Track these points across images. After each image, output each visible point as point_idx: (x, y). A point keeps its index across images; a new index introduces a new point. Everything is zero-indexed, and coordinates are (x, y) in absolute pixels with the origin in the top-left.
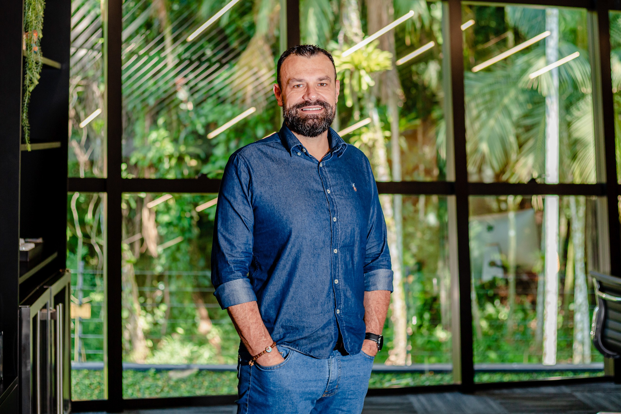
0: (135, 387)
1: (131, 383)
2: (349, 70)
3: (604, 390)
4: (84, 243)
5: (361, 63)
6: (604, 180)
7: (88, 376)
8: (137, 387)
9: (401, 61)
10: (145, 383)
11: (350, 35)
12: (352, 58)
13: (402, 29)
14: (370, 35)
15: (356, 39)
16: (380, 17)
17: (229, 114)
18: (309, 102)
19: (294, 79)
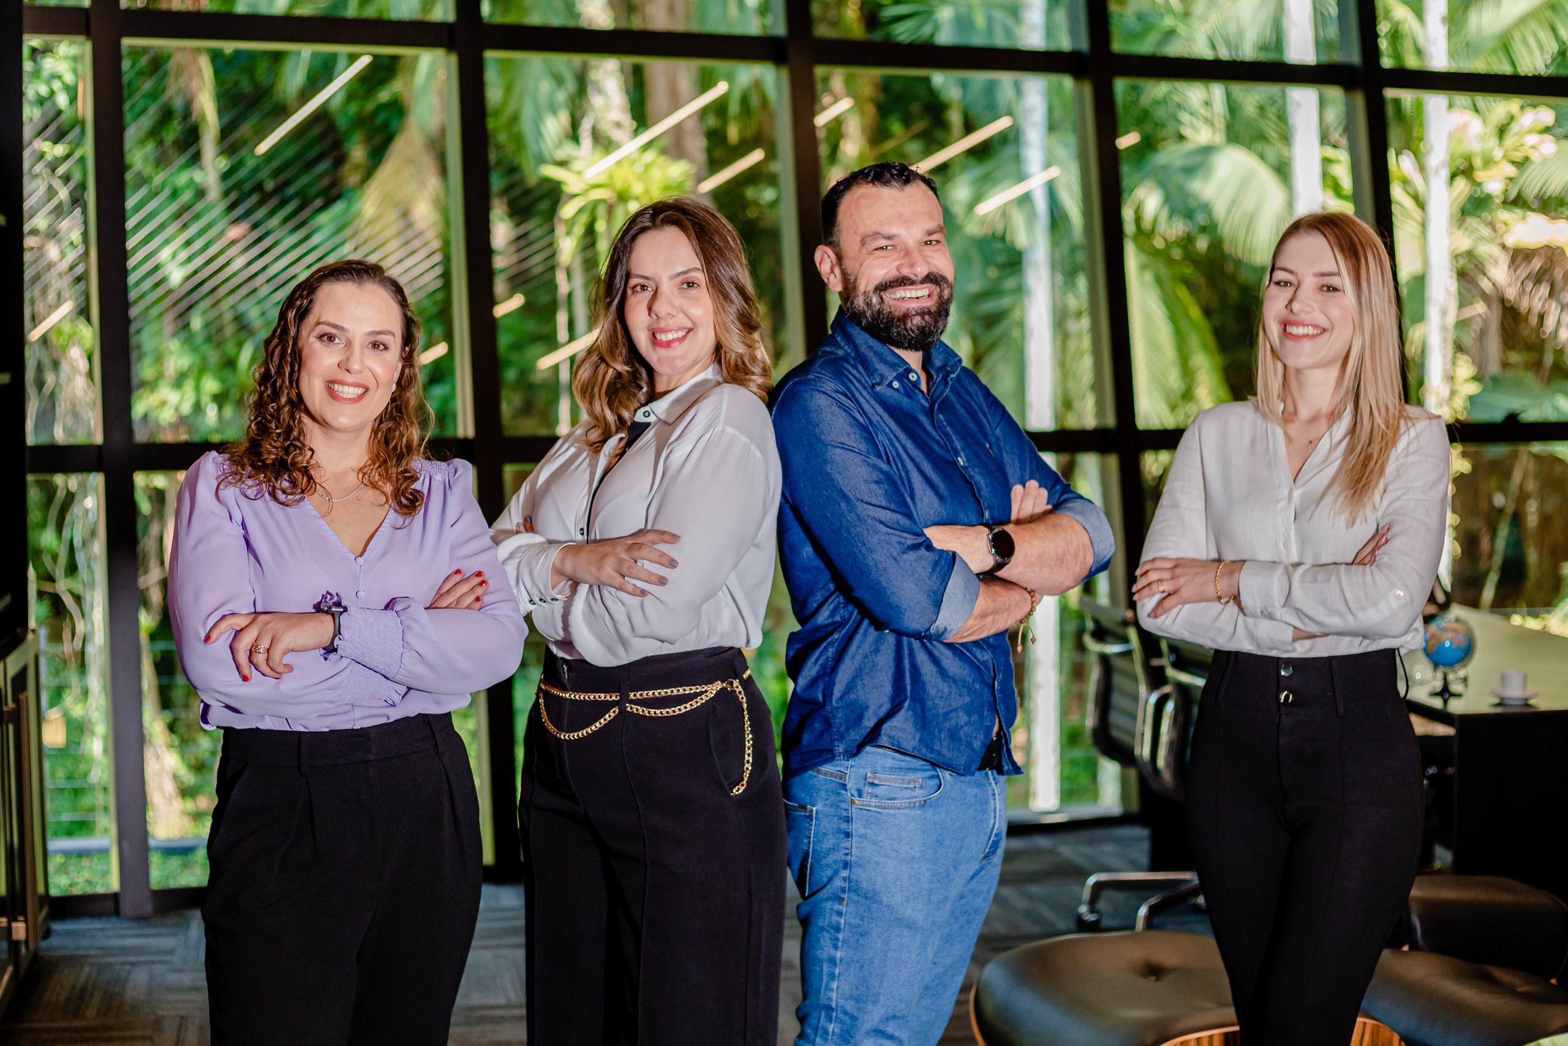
2: (603, 201)
3: (1118, 841)
4: (41, 594)
5: (629, 187)
6: (1110, 421)
7: (65, 869)
9: (709, 184)
11: (606, 128)
12: (611, 177)
13: (720, 108)
14: (649, 126)
15: (617, 135)
18: (910, 279)
19: (876, 235)
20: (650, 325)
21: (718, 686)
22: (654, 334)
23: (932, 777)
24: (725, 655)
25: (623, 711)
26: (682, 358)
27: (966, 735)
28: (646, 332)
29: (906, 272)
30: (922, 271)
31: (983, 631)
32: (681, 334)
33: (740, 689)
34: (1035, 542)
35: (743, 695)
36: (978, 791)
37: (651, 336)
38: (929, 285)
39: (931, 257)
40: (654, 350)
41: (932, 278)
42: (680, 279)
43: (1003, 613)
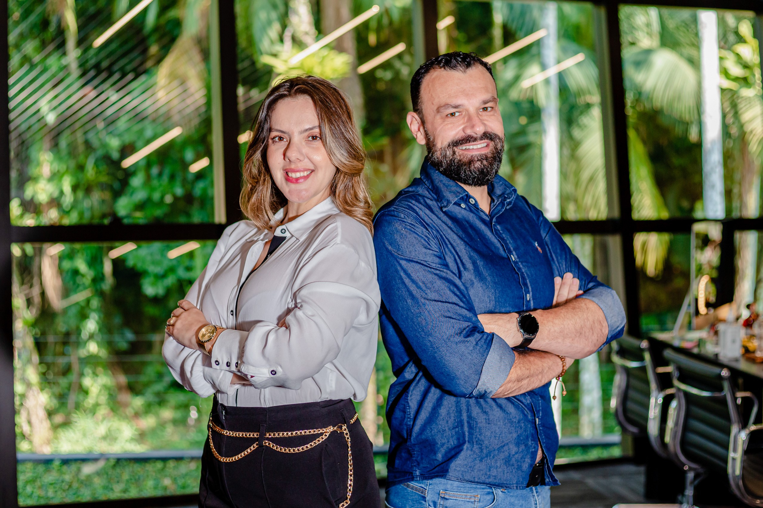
0: (36, 484)
1: (31, 479)
8: (38, 483)
9: (365, 68)
10: (50, 478)
11: (300, 35)
13: (366, 25)
14: (325, 35)
15: (308, 39)
16: (338, 11)
17: (149, 133)
18: (472, 137)
19: (447, 105)
20: (284, 166)
21: (331, 429)
22: (287, 172)
23: (489, 493)
24: (338, 406)
25: (261, 446)
26: (306, 190)
27: (517, 461)
28: (282, 171)
29: (469, 132)
30: (480, 130)
31: (521, 390)
32: (306, 174)
33: (347, 431)
34: (557, 321)
35: (348, 436)
36: (523, 502)
37: (285, 174)
38: (486, 141)
39: (487, 121)
40: (287, 184)
41: (487, 136)
42: (307, 134)
43: (537, 375)
